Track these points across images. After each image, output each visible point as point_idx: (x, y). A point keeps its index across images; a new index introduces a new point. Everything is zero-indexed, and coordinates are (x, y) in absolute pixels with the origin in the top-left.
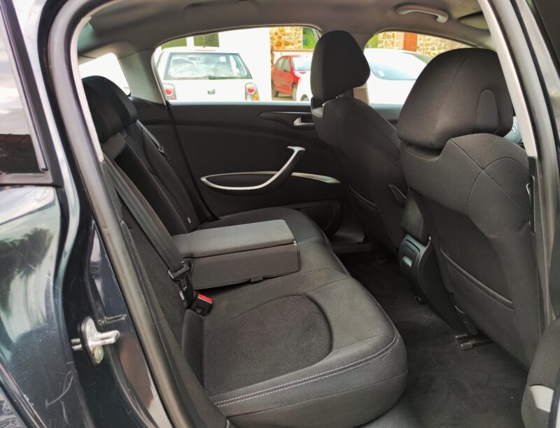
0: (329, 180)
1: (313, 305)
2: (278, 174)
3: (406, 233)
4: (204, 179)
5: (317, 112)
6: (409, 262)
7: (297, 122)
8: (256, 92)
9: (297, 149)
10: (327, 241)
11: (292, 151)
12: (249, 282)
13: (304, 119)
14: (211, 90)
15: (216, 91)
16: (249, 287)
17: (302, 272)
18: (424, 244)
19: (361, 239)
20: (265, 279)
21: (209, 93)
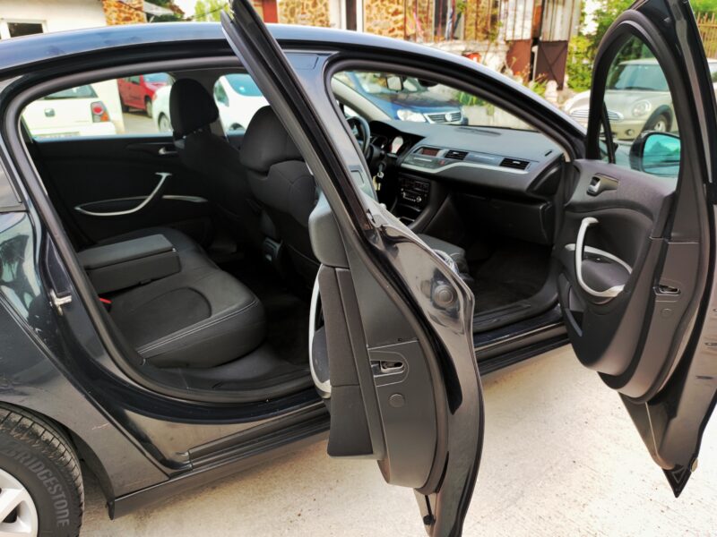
0: (198, 200)
1: (194, 293)
2: (149, 198)
3: (266, 236)
4: (78, 208)
5: (179, 144)
6: (270, 258)
7: (162, 151)
8: (105, 113)
9: (164, 175)
10: (201, 249)
11: (161, 177)
12: (139, 285)
13: (167, 149)
14: (48, 111)
15: (56, 113)
16: (140, 289)
17: (183, 271)
18: (278, 242)
19: (234, 249)
20: (153, 280)
21: (47, 115)
